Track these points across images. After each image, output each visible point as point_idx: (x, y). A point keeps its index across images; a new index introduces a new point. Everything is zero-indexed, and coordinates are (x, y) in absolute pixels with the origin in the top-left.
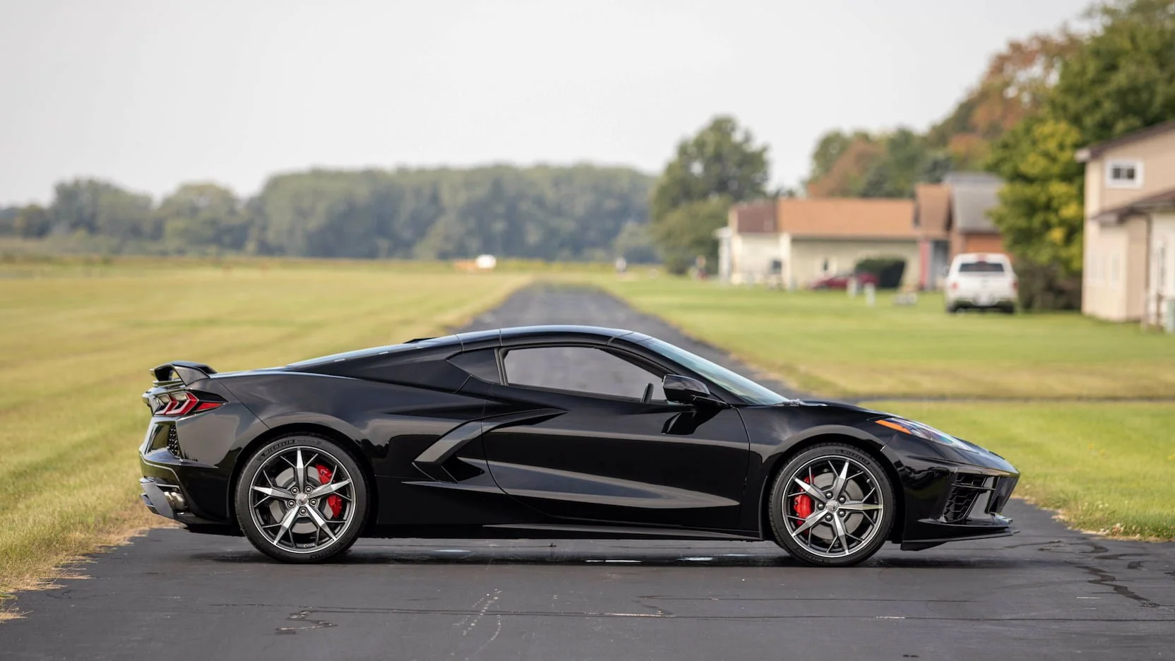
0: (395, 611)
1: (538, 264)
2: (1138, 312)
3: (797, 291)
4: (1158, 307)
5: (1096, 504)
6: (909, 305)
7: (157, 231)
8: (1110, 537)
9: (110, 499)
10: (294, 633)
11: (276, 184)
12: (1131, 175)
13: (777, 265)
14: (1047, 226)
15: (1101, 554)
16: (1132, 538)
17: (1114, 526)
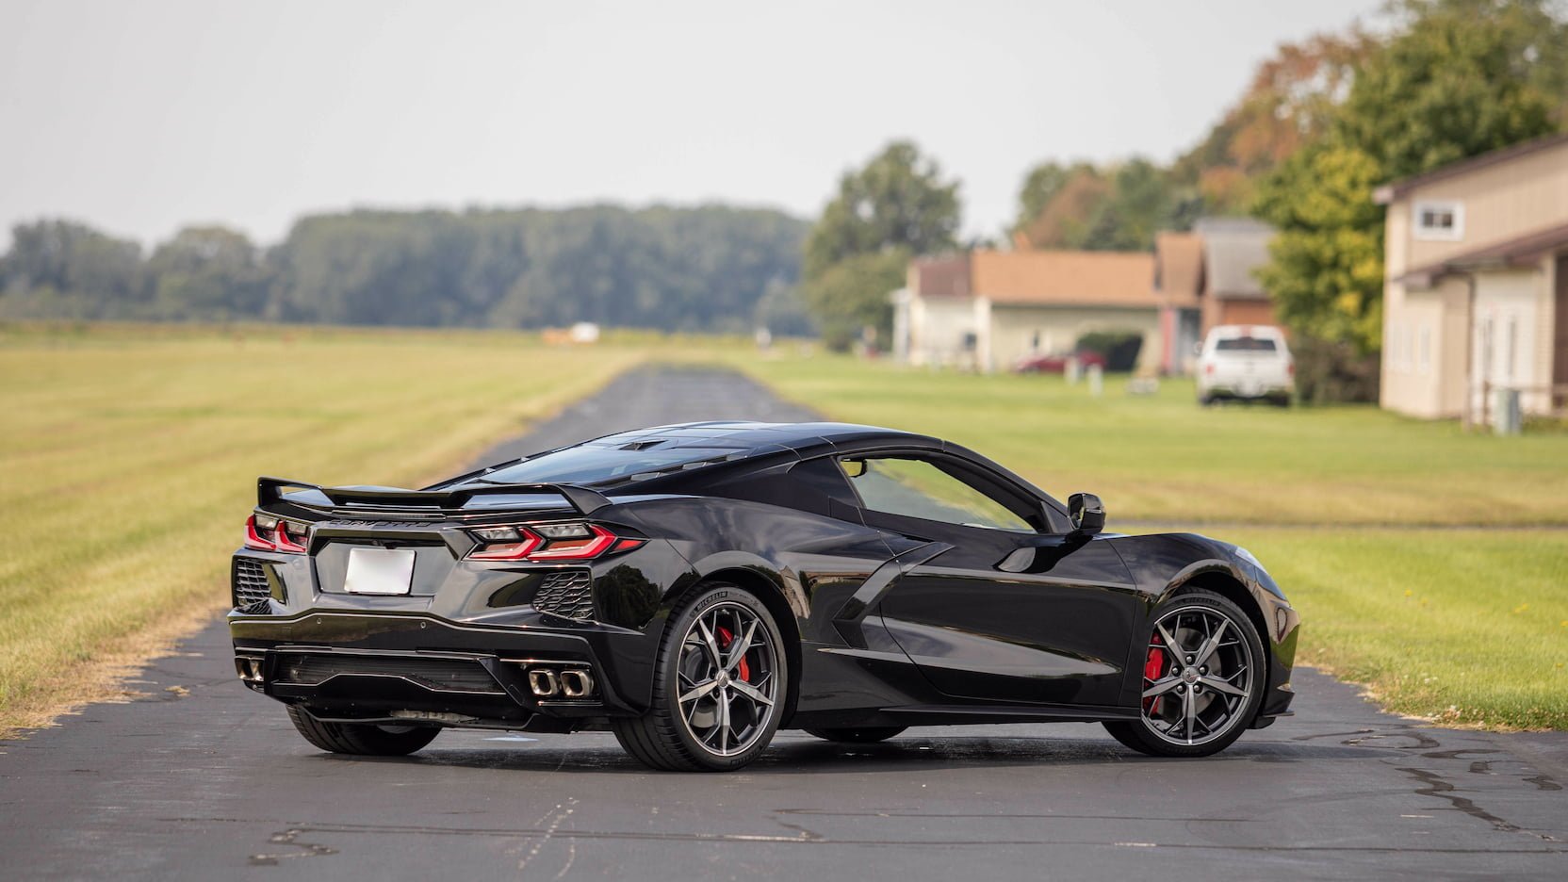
0: (424, 830)
1: (653, 336)
2: (1457, 406)
3: (997, 375)
4: (1486, 400)
5: (1419, 677)
6: (1148, 395)
7: (149, 290)
8: (1442, 725)
9: (34, 659)
10: (274, 862)
11: (306, 227)
12: (1448, 222)
13: (971, 340)
14: (1335, 290)
15: (1431, 750)
16: (1471, 726)
17: (1446, 710)
